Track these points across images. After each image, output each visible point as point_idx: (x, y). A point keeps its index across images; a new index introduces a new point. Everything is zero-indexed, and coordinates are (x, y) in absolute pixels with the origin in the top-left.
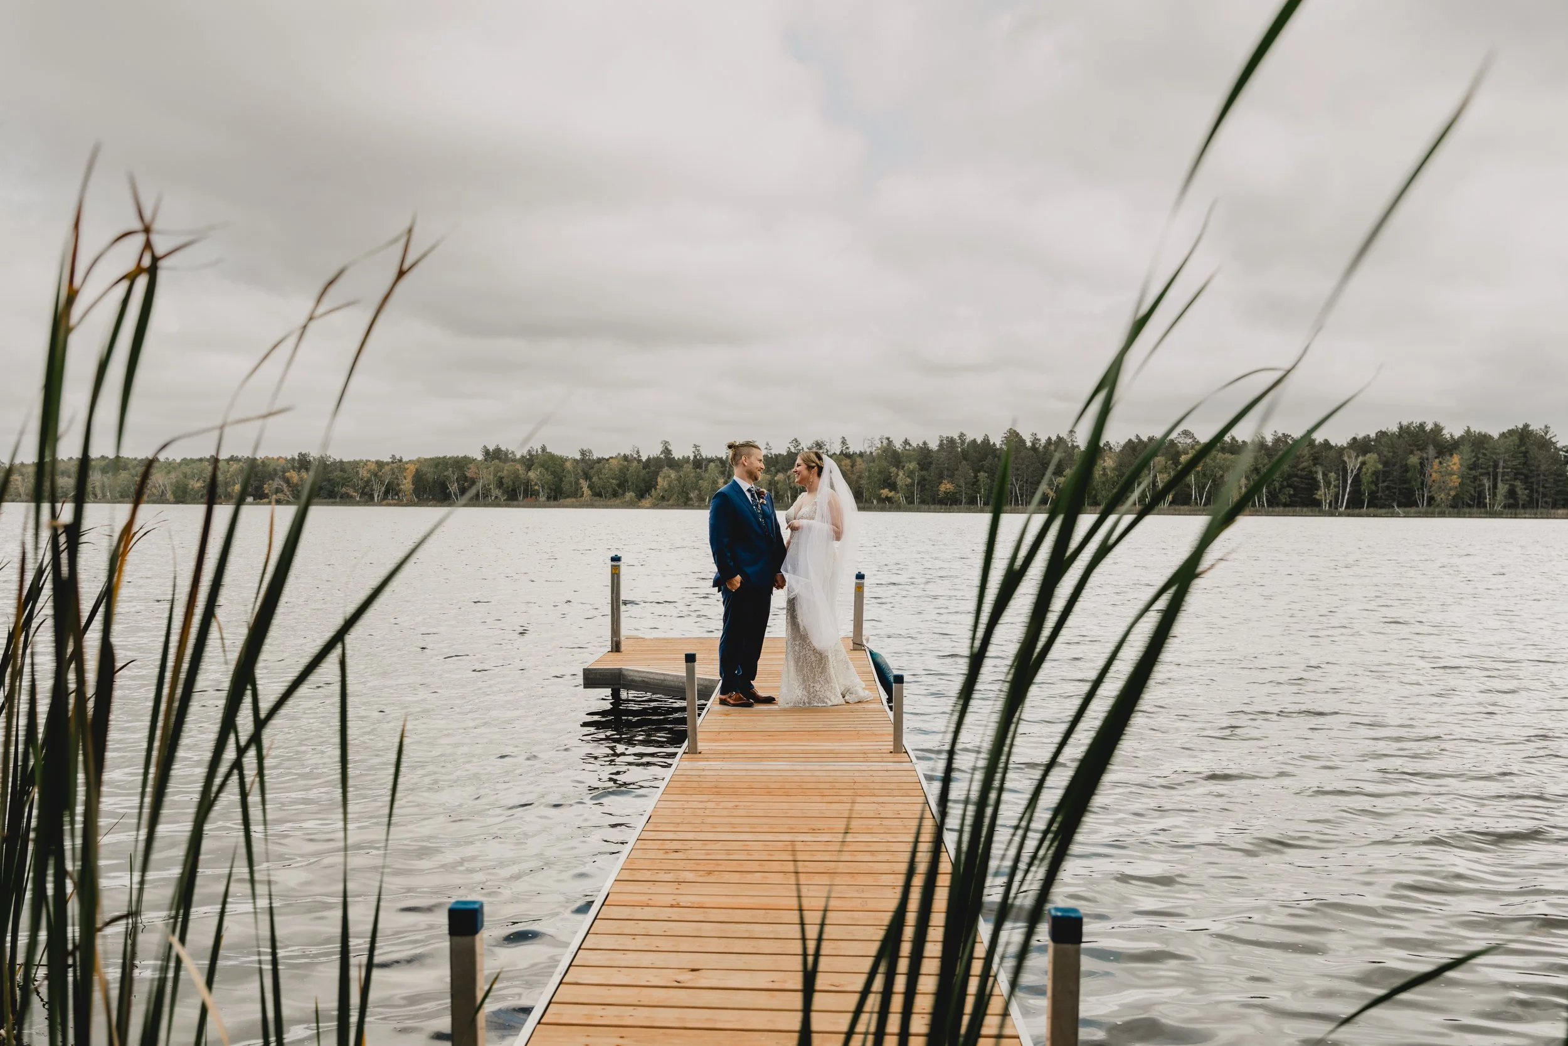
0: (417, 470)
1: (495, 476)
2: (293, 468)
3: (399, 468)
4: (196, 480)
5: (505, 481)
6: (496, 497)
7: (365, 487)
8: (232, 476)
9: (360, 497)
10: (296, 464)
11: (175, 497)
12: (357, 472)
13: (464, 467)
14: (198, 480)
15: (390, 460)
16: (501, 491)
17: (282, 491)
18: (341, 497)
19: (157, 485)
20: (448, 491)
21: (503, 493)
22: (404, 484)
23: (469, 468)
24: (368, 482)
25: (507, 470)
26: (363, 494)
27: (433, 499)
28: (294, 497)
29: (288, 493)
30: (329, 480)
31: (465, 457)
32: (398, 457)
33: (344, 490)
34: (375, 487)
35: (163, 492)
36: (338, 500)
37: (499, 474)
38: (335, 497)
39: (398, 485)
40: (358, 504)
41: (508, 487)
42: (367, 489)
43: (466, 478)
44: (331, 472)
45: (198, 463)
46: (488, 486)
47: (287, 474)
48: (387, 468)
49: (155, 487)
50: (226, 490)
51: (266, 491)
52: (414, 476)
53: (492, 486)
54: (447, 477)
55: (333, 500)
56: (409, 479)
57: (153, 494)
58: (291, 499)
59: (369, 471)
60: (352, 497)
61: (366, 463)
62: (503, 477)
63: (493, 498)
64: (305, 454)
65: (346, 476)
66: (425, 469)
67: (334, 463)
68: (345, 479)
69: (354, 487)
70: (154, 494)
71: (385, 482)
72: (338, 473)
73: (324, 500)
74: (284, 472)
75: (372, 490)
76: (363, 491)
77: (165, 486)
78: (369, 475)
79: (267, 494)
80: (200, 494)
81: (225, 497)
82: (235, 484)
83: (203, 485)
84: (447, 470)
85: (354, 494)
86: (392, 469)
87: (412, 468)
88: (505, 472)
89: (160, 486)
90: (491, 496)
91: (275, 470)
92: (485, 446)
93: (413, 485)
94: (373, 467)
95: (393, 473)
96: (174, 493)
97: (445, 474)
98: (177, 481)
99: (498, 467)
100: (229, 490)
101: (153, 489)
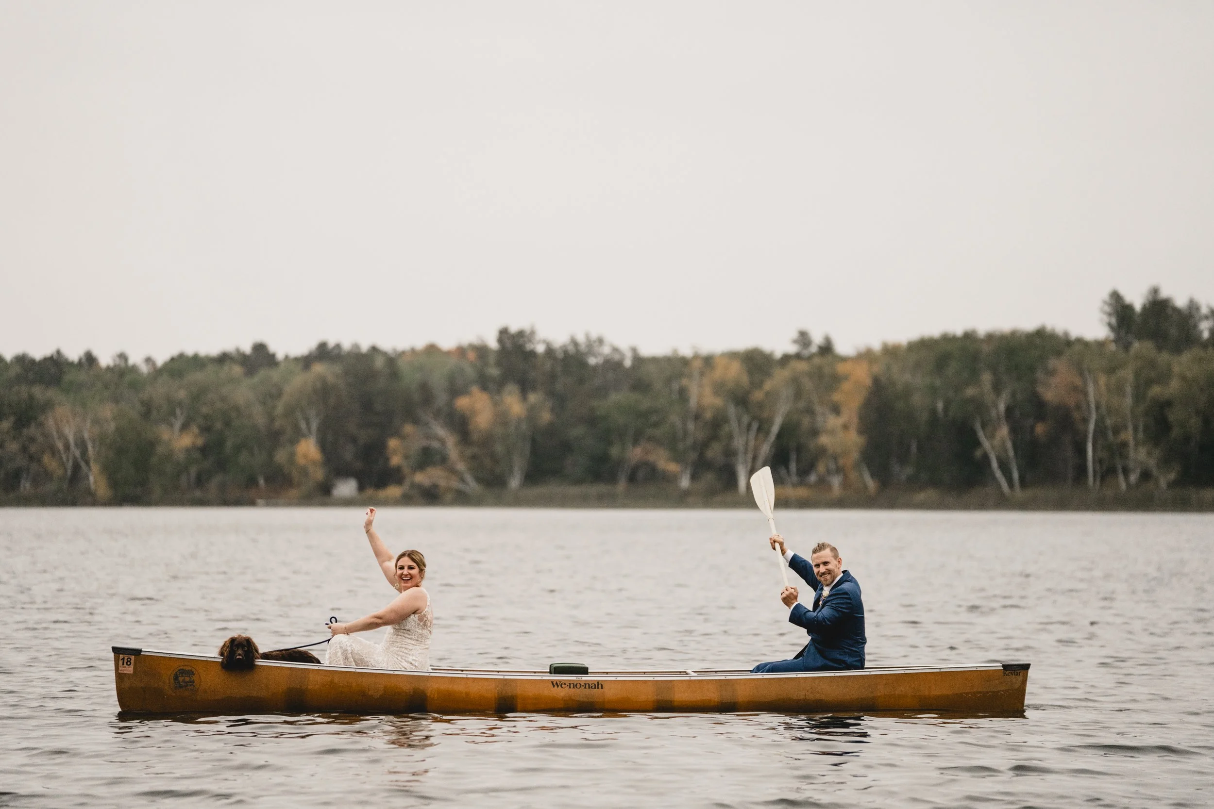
0: (876, 381)
1: (1139, 396)
2: (484, 382)
3: (818, 375)
4: (178, 425)
5: (1174, 415)
6: (1146, 476)
7: (705, 445)
8: (290, 412)
9: (694, 477)
10: (494, 371)
11: (114, 483)
12: (683, 393)
13: (1032, 369)
14: (185, 427)
15: (792, 349)
16: (1157, 452)
17: (443, 460)
18: (632, 479)
19: (60, 445)
20: (978, 453)
21: (1165, 462)
22: (832, 432)
23: (1051, 373)
24: (717, 424)
25: (1183, 378)
26: (700, 467)
27: (934, 483)
28: (478, 480)
29: (461, 466)
30: (592, 421)
31: (1041, 334)
32: (817, 339)
33: (635, 454)
34: (738, 443)
35: (76, 467)
36: (621, 486)
37: (1155, 391)
38: (612, 479)
39: (815, 432)
40: (682, 500)
41: (1187, 439)
42: (714, 452)
43: (1039, 408)
44: (602, 392)
45: (210, 368)
46: (1116, 431)
47: (462, 403)
48: (780, 376)
49: (54, 451)
50: (271, 456)
51: (395, 460)
52: (867, 404)
53: (1128, 435)
54: (979, 406)
55: (601, 488)
56: (850, 413)
57: (46, 472)
58: (472, 486)
59: (719, 388)
60: (669, 479)
61: (708, 361)
62: (1168, 404)
63: (1133, 478)
64: (521, 334)
65: (645, 403)
66: (903, 377)
67: (613, 365)
68: (644, 415)
69: (672, 443)
70: (48, 475)
71: (770, 422)
72: (618, 397)
73: (574, 490)
74: (455, 390)
75: (730, 453)
76: (701, 456)
77: (82, 444)
78: (718, 402)
79: (398, 469)
80: (193, 471)
81: (267, 480)
82: (298, 435)
83: (200, 442)
84: (974, 376)
85: (672, 467)
86: (795, 381)
87: (862, 375)
88: (1175, 385)
89: (67, 447)
90: (1126, 471)
91: (425, 389)
92: (1116, 296)
93: (860, 432)
94: (735, 371)
95: (798, 394)
96: (111, 472)
97: (970, 392)
98: (119, 430)
99: (1152, 364)
100: (280, 456)
101: (46, 459)
